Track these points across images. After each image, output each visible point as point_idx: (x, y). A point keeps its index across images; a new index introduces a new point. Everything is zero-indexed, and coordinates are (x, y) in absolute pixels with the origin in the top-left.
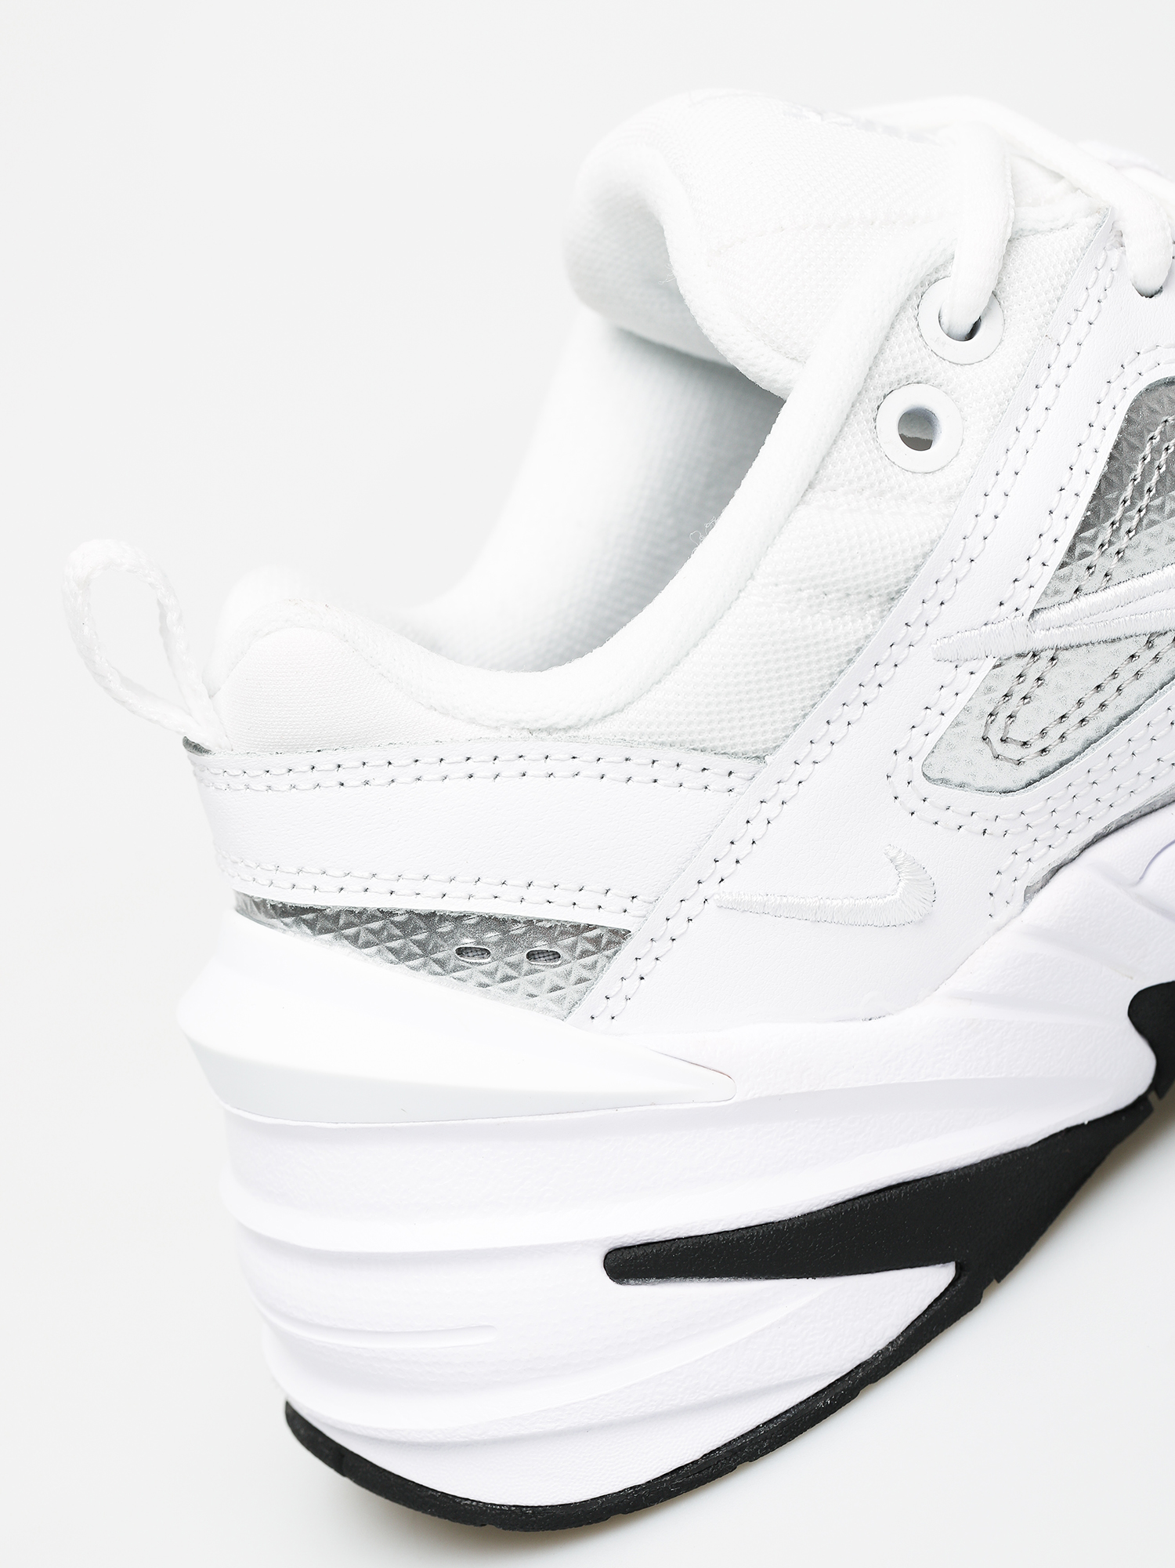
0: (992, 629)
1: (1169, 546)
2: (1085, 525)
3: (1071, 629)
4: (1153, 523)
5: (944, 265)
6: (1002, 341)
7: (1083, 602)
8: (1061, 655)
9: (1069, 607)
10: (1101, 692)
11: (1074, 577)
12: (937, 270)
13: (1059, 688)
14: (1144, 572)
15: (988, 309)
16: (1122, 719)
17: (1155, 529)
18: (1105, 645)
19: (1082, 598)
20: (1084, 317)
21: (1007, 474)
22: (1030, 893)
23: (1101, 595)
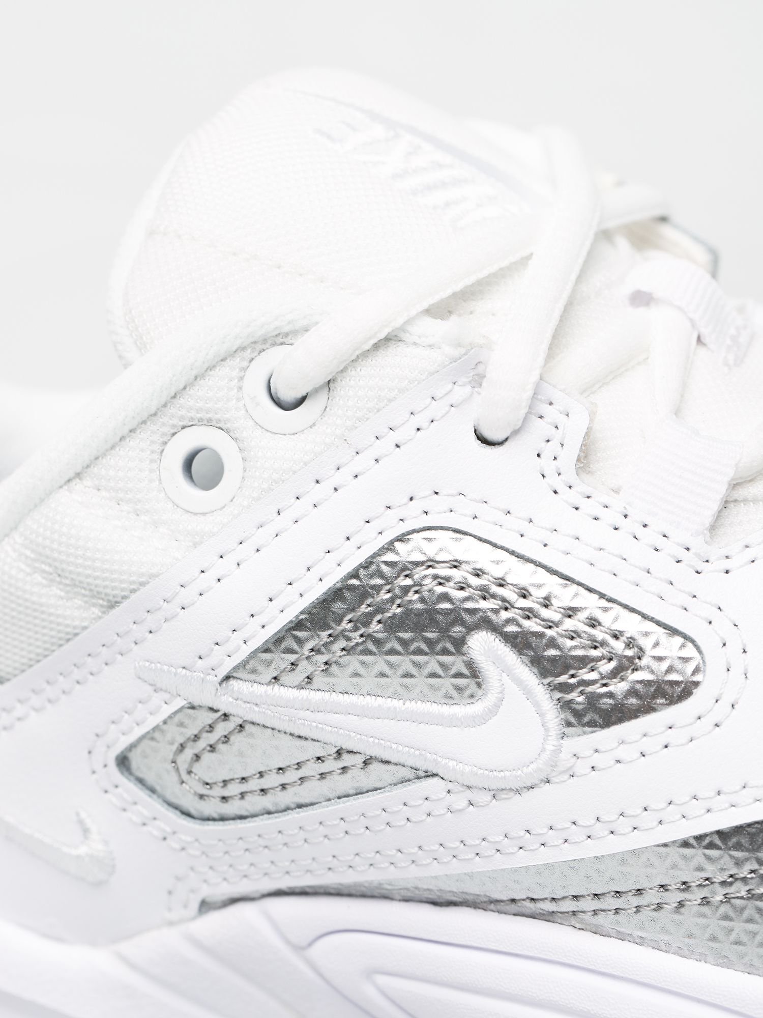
0: (186, 674)
1: (379, 679)
2: (298, 625)
3: (256, 709)
4: (368, 652)
5: (295, 333)
6: (314, 424)
7: (277, 690)
8: (248, 727)
9: (263, 689)
10: (281, 775)
11: (273, 665)
12: (287, 335)
13: (241, 754)
14: (346, 691)
15: (317, 391)
16: (300, 806)
17: (367, 658)
18: (291, 737)
19: (276, 686)
20: (394, 437)
21: (249, 547)
22: (205, 906)
23: (295, 693)
